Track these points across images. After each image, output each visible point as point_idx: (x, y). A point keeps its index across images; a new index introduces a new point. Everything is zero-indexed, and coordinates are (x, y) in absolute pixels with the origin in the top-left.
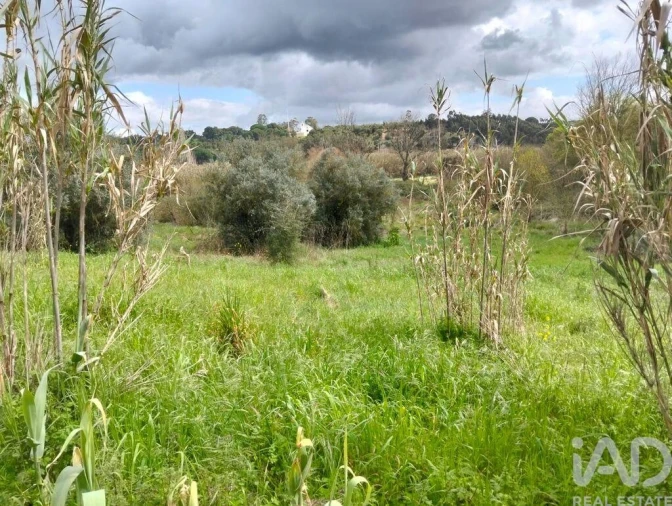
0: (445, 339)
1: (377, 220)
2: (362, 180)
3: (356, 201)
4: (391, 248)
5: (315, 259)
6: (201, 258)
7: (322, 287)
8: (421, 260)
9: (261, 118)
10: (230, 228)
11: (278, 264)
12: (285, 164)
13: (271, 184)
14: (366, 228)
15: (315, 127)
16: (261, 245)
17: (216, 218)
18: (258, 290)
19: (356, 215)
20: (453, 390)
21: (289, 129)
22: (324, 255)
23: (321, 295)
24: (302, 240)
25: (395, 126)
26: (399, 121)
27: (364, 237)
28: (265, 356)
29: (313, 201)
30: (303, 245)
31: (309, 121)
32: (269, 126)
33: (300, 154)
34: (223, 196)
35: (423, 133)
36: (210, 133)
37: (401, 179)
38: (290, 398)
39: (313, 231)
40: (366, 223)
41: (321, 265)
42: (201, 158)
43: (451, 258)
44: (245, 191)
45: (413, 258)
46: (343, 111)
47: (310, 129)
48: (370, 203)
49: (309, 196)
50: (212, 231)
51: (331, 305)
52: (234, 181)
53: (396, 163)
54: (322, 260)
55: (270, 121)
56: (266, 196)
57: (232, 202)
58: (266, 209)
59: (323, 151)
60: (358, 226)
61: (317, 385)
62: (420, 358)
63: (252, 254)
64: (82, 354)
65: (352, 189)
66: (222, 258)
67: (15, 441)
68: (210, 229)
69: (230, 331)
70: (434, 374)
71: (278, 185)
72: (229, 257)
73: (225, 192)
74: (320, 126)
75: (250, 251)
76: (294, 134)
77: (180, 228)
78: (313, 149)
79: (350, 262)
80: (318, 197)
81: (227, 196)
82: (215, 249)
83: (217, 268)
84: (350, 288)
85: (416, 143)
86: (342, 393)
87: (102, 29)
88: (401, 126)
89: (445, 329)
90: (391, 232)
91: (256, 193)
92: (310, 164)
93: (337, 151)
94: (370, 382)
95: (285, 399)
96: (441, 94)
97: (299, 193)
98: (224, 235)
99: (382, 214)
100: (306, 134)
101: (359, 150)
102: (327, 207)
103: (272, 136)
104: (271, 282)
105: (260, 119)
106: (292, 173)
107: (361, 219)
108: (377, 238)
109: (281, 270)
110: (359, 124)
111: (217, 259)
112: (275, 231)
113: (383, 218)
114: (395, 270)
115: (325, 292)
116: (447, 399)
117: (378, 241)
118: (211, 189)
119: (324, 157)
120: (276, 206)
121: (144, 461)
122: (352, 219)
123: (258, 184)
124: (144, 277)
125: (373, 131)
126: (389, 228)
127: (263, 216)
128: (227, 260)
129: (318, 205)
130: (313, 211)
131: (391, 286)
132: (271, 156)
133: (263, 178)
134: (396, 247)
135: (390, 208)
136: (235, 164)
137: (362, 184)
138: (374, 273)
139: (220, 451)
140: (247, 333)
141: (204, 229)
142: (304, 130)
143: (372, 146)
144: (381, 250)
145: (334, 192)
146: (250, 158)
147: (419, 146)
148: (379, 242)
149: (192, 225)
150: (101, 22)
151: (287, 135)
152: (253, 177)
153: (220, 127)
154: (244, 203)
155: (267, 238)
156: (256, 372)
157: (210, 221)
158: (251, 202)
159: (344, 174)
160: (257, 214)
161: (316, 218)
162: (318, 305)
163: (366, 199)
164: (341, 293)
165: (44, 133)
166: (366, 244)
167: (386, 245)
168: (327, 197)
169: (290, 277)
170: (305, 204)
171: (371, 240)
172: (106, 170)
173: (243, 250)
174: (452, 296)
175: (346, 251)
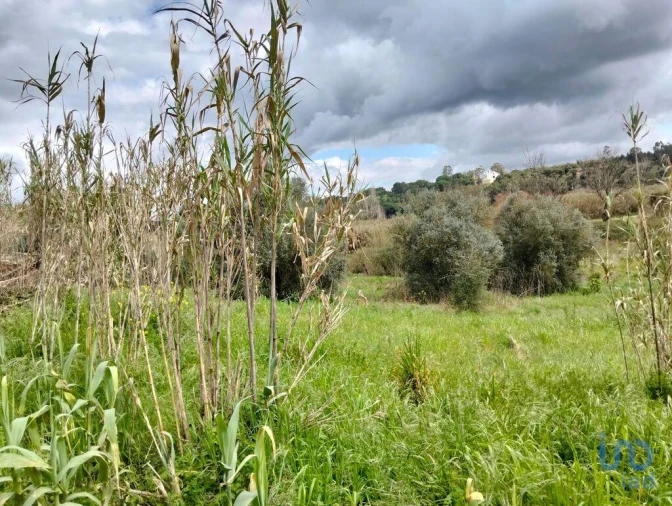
0: (654, 397)
1: (574, 265)
2: (554, 222)
3: (549, 245)
4: (591, 296)
5: (505, 307)
6: (389, 306)
7: (511, 337)
8: (622, 305)
9: (447, 169)
10: (416, 275)
11: (464, 312)
12: (470, 211)
13: (455, 232)
14: (560, 274)
15: (501, 173)
16: (446, 293)
17: (403, 268)
18: (442, 338)
19: (548, 261)
20: (664, 457)
21: (474, 177)
22: (513, 303)
23: (510, 345)
24: (489, 287)
25: (592, 164)
26: (596, 158)
27: (559, 283)
28: (445, 404)
29: (500, 248)
30: (490, 293)
31: (495, 168)
32: (454, 177)
33: (485, 200)
34: (409, 245)
35: (625, 168)
36: (399, 188)
37: (601, 220)
38: (468, 449)
39: (500, 278)
40: (560, 268)
41: (511, 314)
42: (390, 212)
43: (660, 302)
44: (430, 240)
45: (613, 303)
46: (532, 154)
47: (497, 175)
48: (565, 246)
49: (496, 243)
50: (398, 280)
51: (520, 356)
52: (419, 230)
53: (594, 203)
54: (512, 308)
55: (455, 171)
56: (450, 244)
57: (417, 252)
58: (451, 257)
59: (510, 195)
60: (551, 272)
61: (498, 438)
62: (623, 417)
63: (438, 302)
64: (271, 388)
65: (542, 232)
66: (408, 305)
67: (213, 465)
68: (398, 278)
69: (412, 376)
70: (639, 436)
71: (463, 233)
72: (416, 305)
73: (410, 243)
74: (507, 171)
75: (436, 299)
76: (479, 182)
77: (370, 278)
78: (499, 194)
79: (543, 310)
80: (505, 242)
81: (413, 246)
82: (401, 297)
83: (403, 316)
84: (542, 338)
85: (616, 180)
86: (526, 449)
87: (288, 97)
88: (598, 163)
89: (656, 386)
90: (590, 278)
91: (441, 242)
92: (496, 210)
93: (525, 194)
94: (561, 440)
95: (464, 450)
96: (635, 120)
97: (485, 240)
98: (410, 284)
99: (579, 258)
100: (492, 180)
101: (550, 192)
102: (515, 252)
103: (457, 185)
104: (456, 331)
105: (445, 170)
106: (477, 220)
107: (555, 265)
108: (574, 285)
109: (467, 318)
110: (549, 166)
111: (403, 306)
112: (460, 278)
113: (581, 263)
114: (597, 319)
115: (515, 341)
116: (656, 467)
117: (575, 288)
118: (397, 240)
119: (511, 202)
120: (459, 253)
121: (320, 497)
122: (545, 264)
123: (442, 232)
124: (327, 319)
125: (566, 171)
126: (589, 274)
127: (448, 264)
128: (413, 308)
129: (507, 250)
130: (501, 257)
131: (591, 337)
132: (454, 205)
133: (447, 227)
134: (597, 294)
135: (587, 251)
136: (419, 214)
137: (554, 226)
138: (571, 322)
139: (393, 496)
140: (429, 380)
141: (392, 279)
142: (490, 177)
143: (566, 186)
144: (579, 298)
145: (523, 236)
146: (435, 208)
147: (621, 183)
148: (577, 289)
149: (381, 275)
150: (286, 91)
151: (472, 184)
152: (438, 227)
153: (407, 182)
154: (429, 251)
155: (453, 286)
156: (435, 420)
157: (398, 270)
158: (436, 250)
159: (534, 218)
160: (442, 262)
161: (503, 265)
162: (505, 355)
163: (560, 243)
164: (533, 344)
165: (240, 191)
166: (562, 292)
167: (585, 292)
168: (515, 242)
169: (476, 326)
170: (491, 251)
171: (567, 287)
172: (292, 220)
173: (429, 298)
174: (663, 348)
175: (538, 299)
